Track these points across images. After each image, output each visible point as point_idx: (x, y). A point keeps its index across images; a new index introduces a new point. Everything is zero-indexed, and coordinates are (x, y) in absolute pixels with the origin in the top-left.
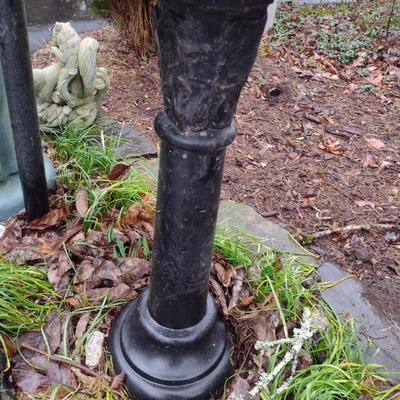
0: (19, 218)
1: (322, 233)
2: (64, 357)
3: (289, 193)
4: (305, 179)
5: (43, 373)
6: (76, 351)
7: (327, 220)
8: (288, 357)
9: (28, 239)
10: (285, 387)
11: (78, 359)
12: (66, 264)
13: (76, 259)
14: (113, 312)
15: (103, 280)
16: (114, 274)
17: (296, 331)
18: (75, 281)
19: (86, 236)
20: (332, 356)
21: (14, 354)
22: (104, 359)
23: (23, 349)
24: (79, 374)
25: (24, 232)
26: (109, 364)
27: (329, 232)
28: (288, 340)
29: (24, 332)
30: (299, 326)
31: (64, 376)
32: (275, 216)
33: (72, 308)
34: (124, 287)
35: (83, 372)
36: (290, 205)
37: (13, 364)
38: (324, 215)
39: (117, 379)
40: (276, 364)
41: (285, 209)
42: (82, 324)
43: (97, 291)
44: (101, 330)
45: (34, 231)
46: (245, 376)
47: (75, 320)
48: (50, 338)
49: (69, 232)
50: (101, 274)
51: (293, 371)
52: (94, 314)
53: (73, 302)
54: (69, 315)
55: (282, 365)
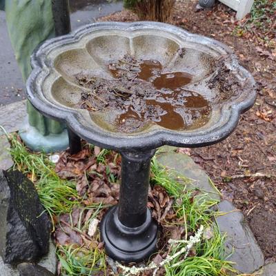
0: (67, 151)
1: (238, 176)
2: (78, 229)
3: (225, 146)
4: (239, 136)
5: (68, 235)
6: (85, 227)
7: (245, 168)
8: (183, 250)
9: (69, 165)
10: (178, 264)
11: (84, 231)
12: (85, 182)
13: (91, 179)
14: (104, 210)
15: (101, 193)
16: (107, 191)
17: (191, 237)
18: (89, 191)
19: (98, 166)
20: (206, 254)
21: (57, 224)
22: (96, 233)
23: (61, 222)
24: (84, 238)
25: (68, 160)
26: (98, 236)
27: (242, 176)
28: (186, 241)
29: (62, 214)
30: (194, 235)
31: (77, 238)
32: (212, 160)
33: (85, 206)
34: (111, 198)
35: (86, 238)
36: (224, 154)
37: (56, 229)
38: (244, 163)
39: (101, 244)
40: (176, 252)
41: (220, 157)
42: (89, 214)
43: (98, 198)
44: (98, 218)
45: (73, 160)
46: (161, 254)
47: (86, 211)
48: (73, 219)
49: (90, 163)
50: (101, 190)
51: (185, 257)
52: (95, 210)
53: (86, 202)
54: (83, 209)
55: (179, 253)
